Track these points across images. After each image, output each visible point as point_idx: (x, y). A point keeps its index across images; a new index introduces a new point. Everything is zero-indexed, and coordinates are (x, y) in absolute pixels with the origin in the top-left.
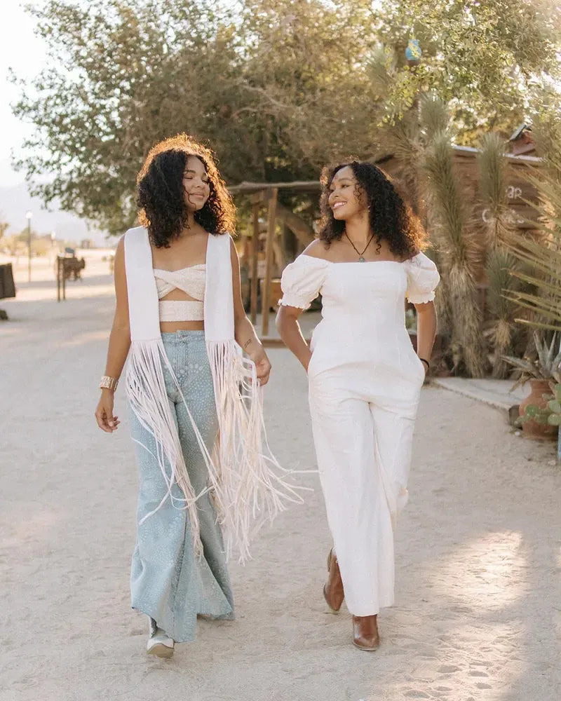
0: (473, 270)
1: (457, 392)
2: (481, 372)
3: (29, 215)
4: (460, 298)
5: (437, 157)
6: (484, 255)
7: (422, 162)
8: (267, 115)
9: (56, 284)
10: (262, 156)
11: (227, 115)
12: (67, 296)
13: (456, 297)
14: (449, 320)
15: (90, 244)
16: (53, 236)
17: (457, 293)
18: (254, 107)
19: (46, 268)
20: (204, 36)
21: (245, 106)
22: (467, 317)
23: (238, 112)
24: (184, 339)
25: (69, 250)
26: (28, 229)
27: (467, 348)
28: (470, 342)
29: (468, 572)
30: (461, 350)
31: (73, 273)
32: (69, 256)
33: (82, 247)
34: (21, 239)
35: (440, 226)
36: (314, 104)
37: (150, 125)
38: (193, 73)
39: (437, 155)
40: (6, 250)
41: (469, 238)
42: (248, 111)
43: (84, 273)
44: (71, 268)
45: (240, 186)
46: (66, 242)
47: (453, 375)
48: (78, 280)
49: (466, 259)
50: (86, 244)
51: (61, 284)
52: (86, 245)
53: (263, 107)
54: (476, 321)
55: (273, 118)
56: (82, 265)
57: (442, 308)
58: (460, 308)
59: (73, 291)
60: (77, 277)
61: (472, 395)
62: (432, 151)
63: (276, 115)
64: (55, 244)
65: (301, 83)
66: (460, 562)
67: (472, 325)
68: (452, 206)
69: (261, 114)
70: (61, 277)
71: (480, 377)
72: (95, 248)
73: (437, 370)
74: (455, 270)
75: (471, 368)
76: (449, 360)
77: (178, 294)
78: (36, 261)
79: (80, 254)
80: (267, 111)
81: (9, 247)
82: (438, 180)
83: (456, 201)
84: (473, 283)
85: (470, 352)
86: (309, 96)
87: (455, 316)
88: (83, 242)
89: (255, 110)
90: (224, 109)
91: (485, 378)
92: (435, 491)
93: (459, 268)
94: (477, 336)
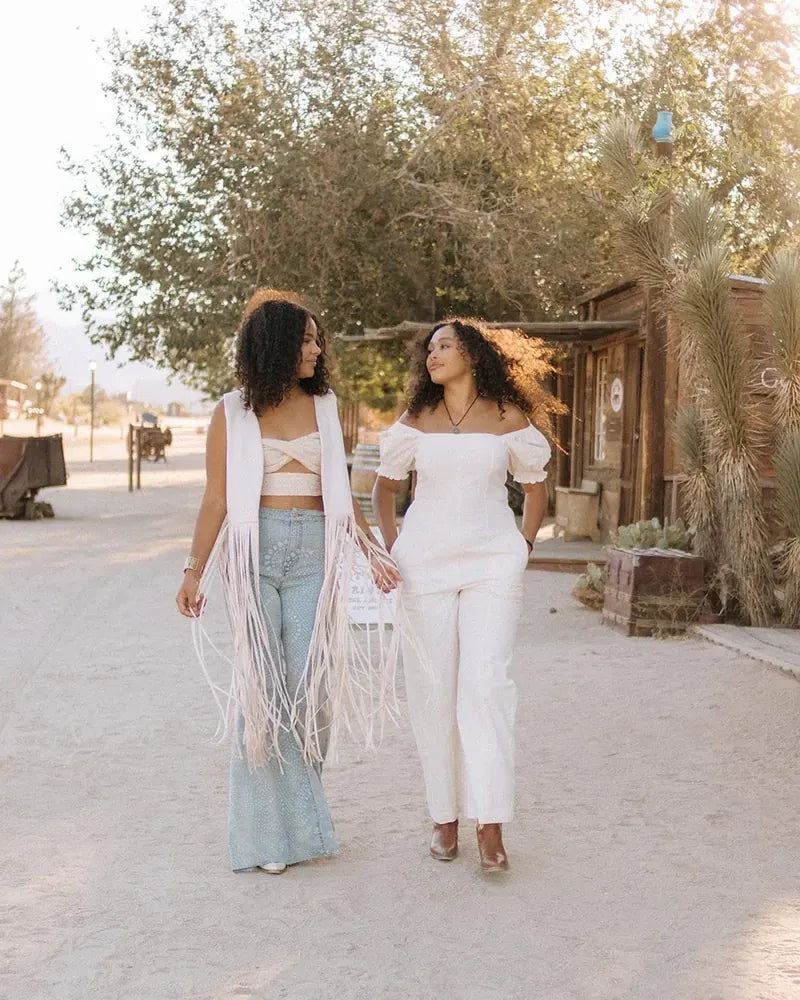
0: (755, 459)
1: (730, 648)
2: (765, 615)
3: (93, 366)
4: (736, 502)
5: (705, 286)
6: (772, 438)
7: (682, 293)
8: (440, 224)
9: (127, 466)
10: (431, 284)
11: (381, 223)
12: (142, 483)
13: (728, 501)
14: (715, 535)
15: (182, 410)
16: (129, 397)
17: (730, 495)
18: (420, 212)
19: (114, 443)
20: (352, 107)
21: (408, 210)
22: (744, 533)
23: (397, 219)
24: (298, 518)
25: (148, 417)
26: (92, 388)
27: (744, 579)
28: (748, 571)
29: (780, 972)
30: (733, 581)
31: (153, 451)
32: (148, 425)
33: (169, 414)
34: (83, 400)
35: (706, 391)
36: (509, 210)
37: (266, 236)
38: (332, 159)
39: (703, 282)
40: (61, 415)
41: (752, 410)
42: (413, 217)
43: (168, 451)
44: (150, 443)
45: (399, 327)
46: (146, 406)
47: (722, 620)
48: (162, 460)
49: (744, 442)
50: (174, 408)
51: (135, 465)
52: (175, 410)
53: (435, 212)
54: (759, 537)
55: (449, 227)
56: (166, 438)
57: (705, 517)
58: (734, 517)
59: (151, 477)
60: (159, 456)
61: (753, 653)
62: (695, 276)
63: (454, 224)
64: (131, 407)
65: (491, 178)
66: (763, 951)
67: (752, 543)
68: (726, 360)
69: (431, 222)
70: (135, 456)
71: (764, 625)
72: (187, 415)
73: (698, 610)
74: (727, 459)
75: (749, 609)
76: (714, 597)
77: (294, 465)
78: (102, 432)
79: (164, 424)
80: (441, 218)
81: (66, 412)
82: (706, 321)
83: (731, 354)
84: (756, 480)
85: (747, 585)
86: (502, 199)
87: (725, 530)
88: (170, 406)
89: (423, 217)
90: (376, 214)
91: (770, 626)
92: (710, 817)
93: (734, 456)
94: (759, 562)
